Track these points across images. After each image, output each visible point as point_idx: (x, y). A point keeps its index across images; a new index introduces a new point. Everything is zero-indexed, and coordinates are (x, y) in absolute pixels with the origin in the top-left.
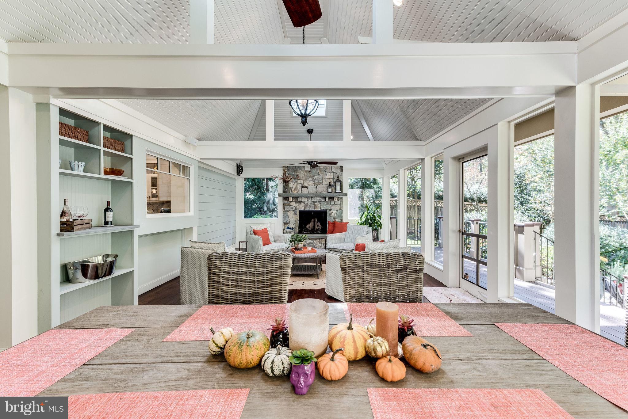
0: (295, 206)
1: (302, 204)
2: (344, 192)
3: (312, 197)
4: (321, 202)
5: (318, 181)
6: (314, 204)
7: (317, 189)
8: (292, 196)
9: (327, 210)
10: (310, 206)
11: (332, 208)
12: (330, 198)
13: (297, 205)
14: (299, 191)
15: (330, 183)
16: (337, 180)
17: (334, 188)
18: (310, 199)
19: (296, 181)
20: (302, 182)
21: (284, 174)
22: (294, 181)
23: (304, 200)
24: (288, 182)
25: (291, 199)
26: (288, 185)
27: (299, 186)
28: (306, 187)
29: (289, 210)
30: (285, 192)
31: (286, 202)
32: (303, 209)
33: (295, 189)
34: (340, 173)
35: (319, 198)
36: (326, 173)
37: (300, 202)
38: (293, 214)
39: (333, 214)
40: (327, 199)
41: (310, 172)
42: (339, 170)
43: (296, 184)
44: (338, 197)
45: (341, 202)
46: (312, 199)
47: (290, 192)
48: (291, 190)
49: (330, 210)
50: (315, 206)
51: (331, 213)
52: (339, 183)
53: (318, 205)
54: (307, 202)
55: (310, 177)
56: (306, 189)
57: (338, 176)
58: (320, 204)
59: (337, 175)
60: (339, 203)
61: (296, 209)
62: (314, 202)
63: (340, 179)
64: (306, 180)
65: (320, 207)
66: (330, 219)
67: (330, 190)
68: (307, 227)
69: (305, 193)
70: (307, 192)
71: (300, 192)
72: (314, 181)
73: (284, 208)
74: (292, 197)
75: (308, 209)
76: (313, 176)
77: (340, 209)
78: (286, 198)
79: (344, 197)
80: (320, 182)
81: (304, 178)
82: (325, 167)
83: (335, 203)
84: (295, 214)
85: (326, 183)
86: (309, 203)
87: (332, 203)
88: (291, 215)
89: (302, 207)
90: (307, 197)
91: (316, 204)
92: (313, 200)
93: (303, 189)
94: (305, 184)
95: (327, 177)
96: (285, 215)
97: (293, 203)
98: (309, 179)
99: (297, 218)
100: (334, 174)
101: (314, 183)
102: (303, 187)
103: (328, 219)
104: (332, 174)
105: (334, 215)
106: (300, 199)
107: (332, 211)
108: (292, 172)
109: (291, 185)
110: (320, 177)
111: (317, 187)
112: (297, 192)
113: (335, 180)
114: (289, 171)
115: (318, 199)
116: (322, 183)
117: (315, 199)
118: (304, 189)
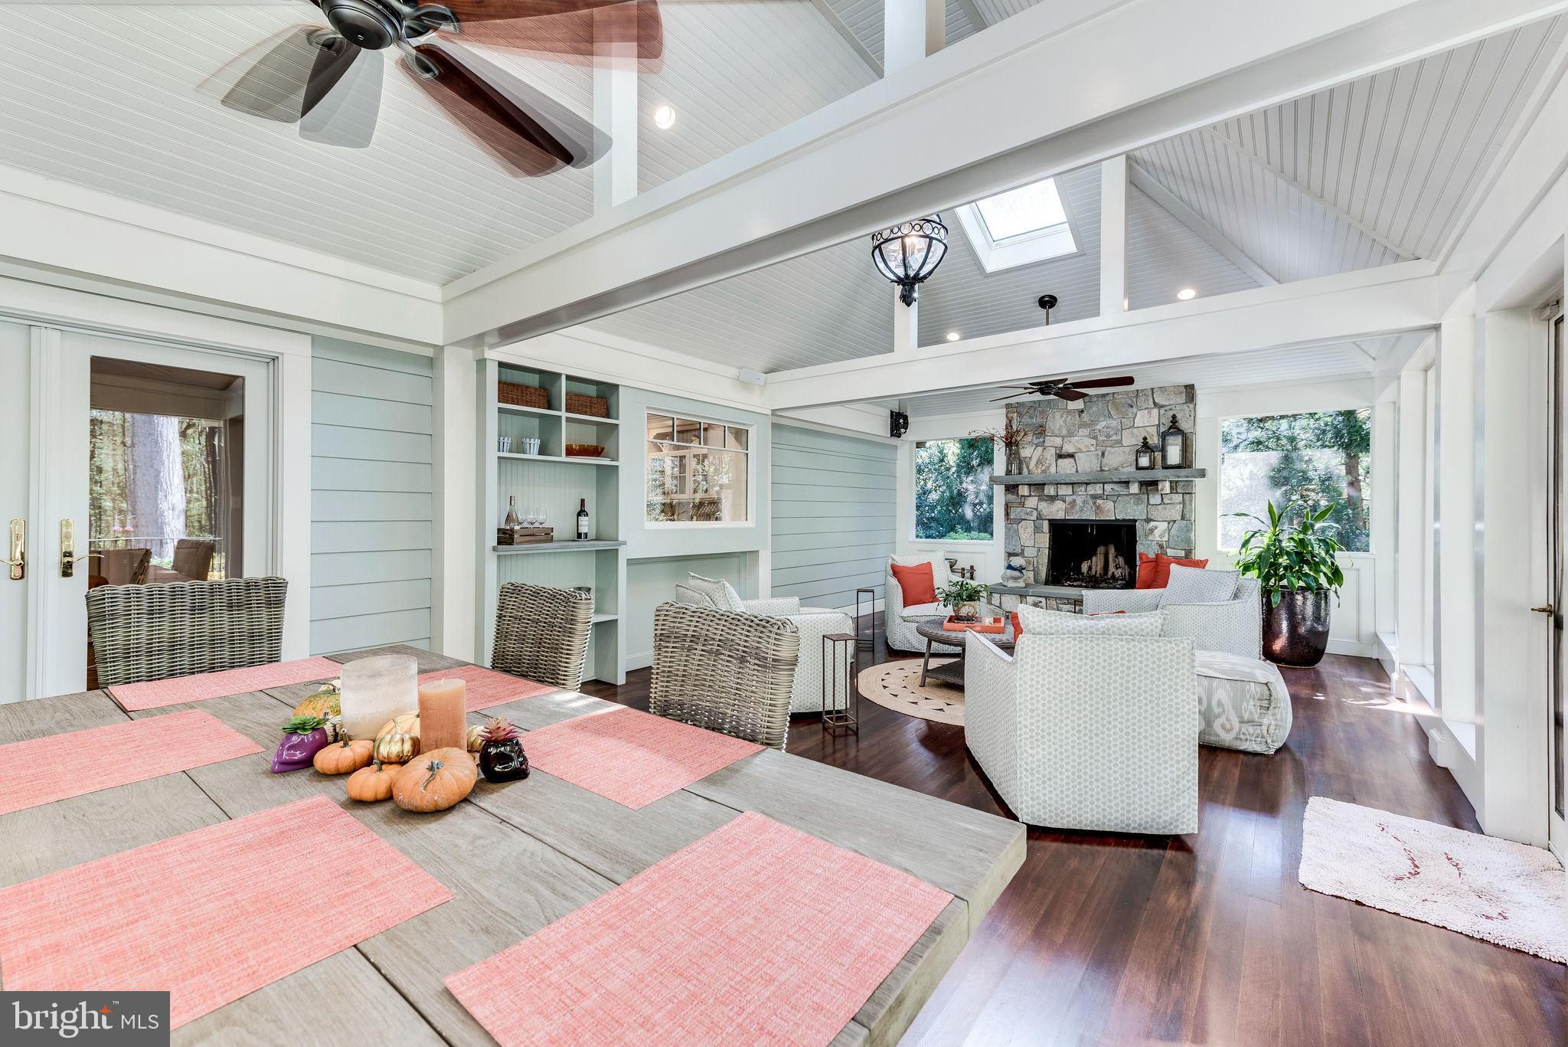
0: (1036, 509)
1: (1059, 504)
2: (1199, 464)
3: (1087, 484)
4: (1119, 495)
5: (1108, 436)
6: (1095, 503)
7: (1105, 460)
8: (1027, 481)
9: (1135, 521)
10: (1081, 510)
11: (1154, 514)
12: (1142, 484)
13: (1043, 506)
14: (1049, 467)
15: (1145, 439)
16: (1171, 428)
17: (1158, 455)
18: (1083, 488)
19: (1041, 440)
20: (1058, 441)
21: (1009, 425)
22: (1036, 441)
23: (1065, 491)
24: (1017, 445)
25: (1024, 490)
26: (1018, 453)
27: (1051, 454)
28: (1071, 456)
29: (1022, 520)
30: (1009, 472)
31: (1011, 497)
32: (1060, 516)
33: (1039, 462)
34: (1185, 406)
35: (1112, 486)
36: (1135, 410)
37: (1052, 499)
38: (1031, 529)
39: (1157, 532)
40: (1134, 488)
41: (1082, 411)
42: (1182, 398)
43: (1040, 449)
44: (1177, 482)
45: (1187, 497)
46: (1089, 488)
47: (1025, 471)
48: (1028, 467)
49: (1148, 520)
50: (1098, 507)
51: (1152, 531)
52: (1179, 439)
53: (1108, 505)
54: (1074, 497)
55: (1083, 425)
56: (1071, 460)
57: (1174, 417)
58: (1114, 502)
59: (1171, 413)
60: (1178, 498)
61: (1040, 517)
62: (1095, 497)
63: (1184, 425)
64: (1070, 434)
65: (1110, 512)
66: (1146, 548)
67: (1144, 461)
68: (1085, 567)
69: (1068, 472)
70: (1074, 470)
71: (1053, 470)
72: (1095, 438)
73: (1007, 514)
74: (1030, 485)
75: (1076, 517)
76: (1093, 423)
77: (1183, 518)
78: (1011, 488)
79: (1198, 481)
80: (1114, 438)
81: (1064, 432)
82: (1131, 395)
83: (1166, 501)
84: (1037, 530)
85: (1132, 440)
86: (1079, 501)
87: (1155, 499)
88: (1026, 531)
89: (1058, 511)
90: (1072, 484)
91: (1099, 502)
92: (1092, 492)
93: (1060, 461)
94: (1068, 448)
95: (1138, 422)
96: (1011, 535)
97: (1032, 502)
98: (1081, 433)
99: (1044, 540)
100: (1162, 411)
101: (1094, 442)
102: (1060, 456)
103: (1140, 548)
104: (1155, 411)
105: (1161, 536)
106: (1050, 490)
107: (1152, 524)
108: (1031, 417)
109: (1025, 452)
110: (1114, 423)
111: (1103, 454)
112: (1044, 471)
113: (1163, 429)
114: (1020, 415)
115: (1108, 487)
116: (1119, 442)
117: (1097, 489)
118: (1065, 460)
